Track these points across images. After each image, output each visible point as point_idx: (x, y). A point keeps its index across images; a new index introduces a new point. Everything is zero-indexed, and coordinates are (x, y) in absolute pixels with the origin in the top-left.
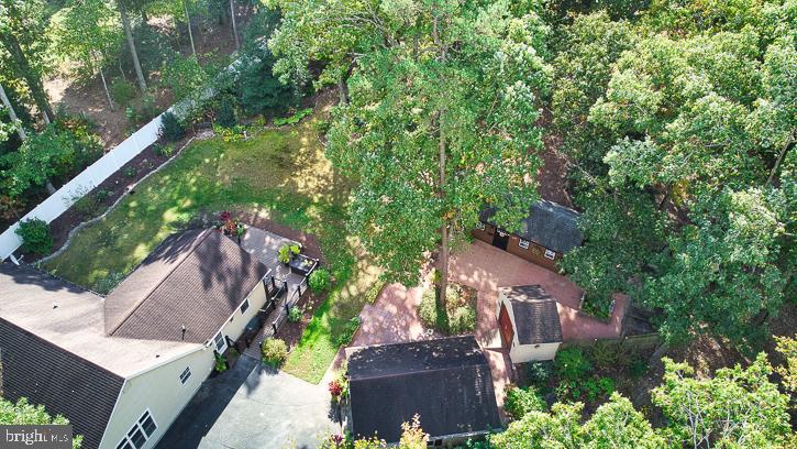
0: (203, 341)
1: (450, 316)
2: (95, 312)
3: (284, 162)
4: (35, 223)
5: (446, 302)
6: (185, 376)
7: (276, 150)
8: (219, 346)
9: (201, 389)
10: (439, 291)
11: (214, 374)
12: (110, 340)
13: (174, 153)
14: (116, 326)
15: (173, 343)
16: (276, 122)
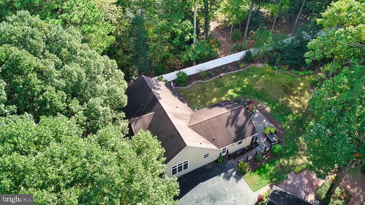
0: (219, 147)
1: (331, 200)
2: (188, 115)
3: (288, 90)
4: (184, 74)
5: (333, 193)
6: (206, 156)
7: (287, 83)
8: (223, 152)
9: (209, 164)
10: (333, 186)
11: (216, 161)
12: (189, 128)
13: (244, 68)
14: (193, 124)
15: (208, 142)
16: (293, 72)
